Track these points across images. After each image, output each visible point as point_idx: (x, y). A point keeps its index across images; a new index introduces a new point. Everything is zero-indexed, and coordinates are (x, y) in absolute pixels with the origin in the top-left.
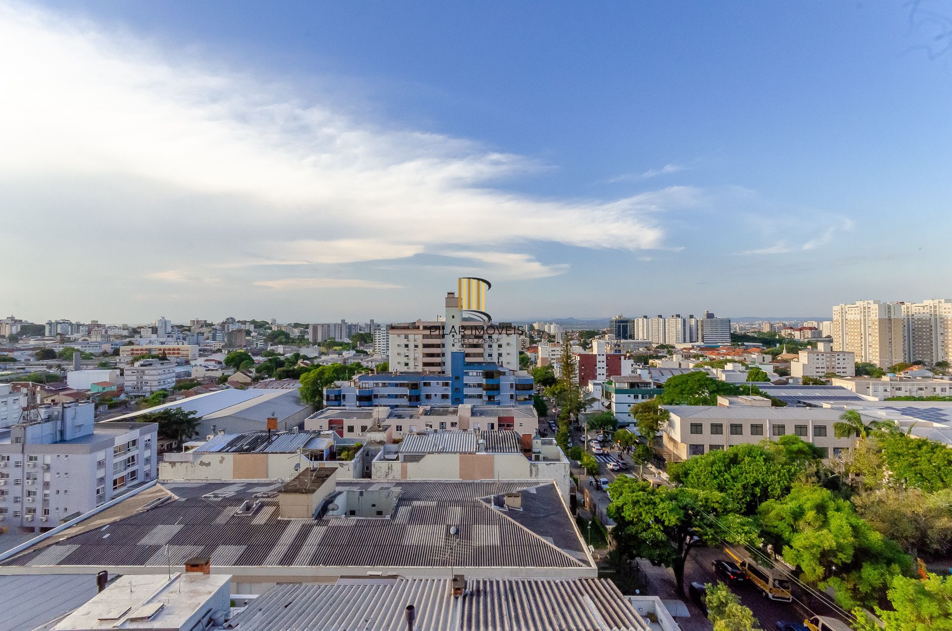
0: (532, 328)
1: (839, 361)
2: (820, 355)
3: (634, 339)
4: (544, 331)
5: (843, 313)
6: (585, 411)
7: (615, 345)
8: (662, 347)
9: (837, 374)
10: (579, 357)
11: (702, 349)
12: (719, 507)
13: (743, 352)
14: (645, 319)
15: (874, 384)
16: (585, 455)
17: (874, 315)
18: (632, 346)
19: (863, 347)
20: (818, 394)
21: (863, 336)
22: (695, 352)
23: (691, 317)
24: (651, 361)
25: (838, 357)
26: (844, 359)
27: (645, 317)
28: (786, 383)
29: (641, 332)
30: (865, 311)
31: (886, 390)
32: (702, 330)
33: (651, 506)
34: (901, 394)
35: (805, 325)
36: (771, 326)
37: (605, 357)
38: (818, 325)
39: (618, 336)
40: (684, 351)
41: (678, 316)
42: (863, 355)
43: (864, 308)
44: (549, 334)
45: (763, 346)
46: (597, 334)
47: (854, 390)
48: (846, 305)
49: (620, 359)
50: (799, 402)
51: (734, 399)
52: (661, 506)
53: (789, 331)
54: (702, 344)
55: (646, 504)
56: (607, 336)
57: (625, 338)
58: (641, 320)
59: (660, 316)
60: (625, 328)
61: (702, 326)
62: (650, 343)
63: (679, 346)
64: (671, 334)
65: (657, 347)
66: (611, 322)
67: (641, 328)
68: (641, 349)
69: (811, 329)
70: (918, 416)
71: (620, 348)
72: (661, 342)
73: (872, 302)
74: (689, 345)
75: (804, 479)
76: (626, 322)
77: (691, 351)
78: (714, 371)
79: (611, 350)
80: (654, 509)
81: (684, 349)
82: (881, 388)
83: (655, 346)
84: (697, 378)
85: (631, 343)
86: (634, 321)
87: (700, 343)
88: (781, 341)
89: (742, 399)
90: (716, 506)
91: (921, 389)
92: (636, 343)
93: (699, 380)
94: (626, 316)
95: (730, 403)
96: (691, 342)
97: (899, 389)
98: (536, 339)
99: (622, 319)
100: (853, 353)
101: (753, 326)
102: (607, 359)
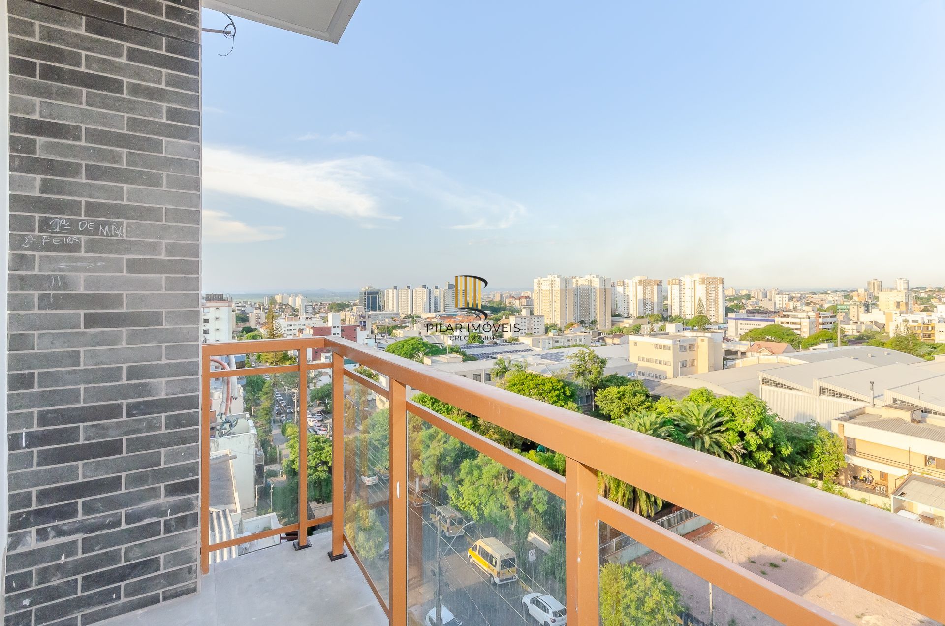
0: (273, 301)
1: (535, 323)
2: (523, 319)
3: (383, 310)
4: (288, 304)
5: (540, 284)
6: (315, 386)
7: (360, 317)
8: (409, 317)
9: (534, 334)
10: (312, 330)
11: (442, 317)
12: (379, 444)
13: (474, 320)
14: (395, 290)
15: (543, 339)
16: (289, 427)
17: (557, 287)
18: (381, 318)
19: (551, 312)
20: (507, 350)
21: (552, 302)
22: (436, 321)
23: (436, 288)
24: (394, 331)
25: (534, 320)
26: (538, 322)
27: (395, 288)
28: (496, 343)
29: (391, 302)
30: (552, 283)
31: (550, 343)
32: (445, 300)
33: (319, 452)
34: (558, 344)
35: (524, 294)
36: (501, 296)
37: (340, 329)
38: (531, 295)
39: (367, 307)
40: (428, 320)
41: (424, 287)
42: (551, 318)
43: (552, 280)
44: (293, 307)
45: (491, 313)
46: (348, 306)
47: (531, 346)
48: (541, 278)
49: (356, 330)
50: (488, 357)
51: (436, 358)
52: (327, 449)
53: (512, 300)
54: (444, 313)
55: (314, 451)
56: (355, 308)
57: (374, 309)
58: (391, 291)
59: (409, 287)
60: (374, 299)
61: (445, 296)
62: (398, 314)
63: (424, 316)
64: (418, 304)
65: (405, 318)
66: (361, 293)
67: (391, 299)
68: (387, 320)
69: (526, 298)
70: (550, 358)
71: (364, 320)
72: (409, 313)
73: (556, 276)
74: (432, 315)
75: (456, 413)
76: (377, 293)
77: (433, 320)
78: (442, 336)
79: (355, 322)
80: (321, 454)
81: (428, 318)
82: (547, 342)
83: (403, 316)
84: (412, 342)
85: (380, 314)
86: (383, 293)
87: (442, 313)
88: (504, 309)
89: (442, 358)
90: (376, 443)
91: (569, 340)
92: (383, 314)
93: (412, 345)
94: (376, 288)
95: (432, 362)
96: (436, 310)
97: (557, 341)
98: (277, 314)
99: (372, 290)
100: (544, 316)
101: (490, 296)
102: (342, 330)
